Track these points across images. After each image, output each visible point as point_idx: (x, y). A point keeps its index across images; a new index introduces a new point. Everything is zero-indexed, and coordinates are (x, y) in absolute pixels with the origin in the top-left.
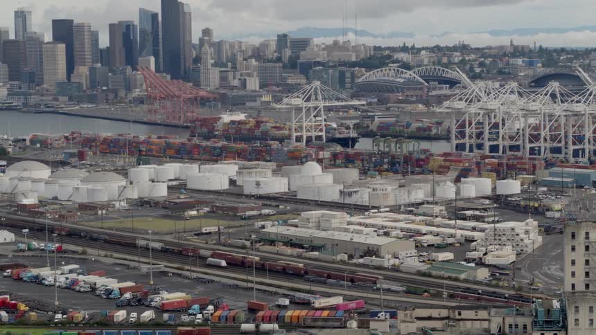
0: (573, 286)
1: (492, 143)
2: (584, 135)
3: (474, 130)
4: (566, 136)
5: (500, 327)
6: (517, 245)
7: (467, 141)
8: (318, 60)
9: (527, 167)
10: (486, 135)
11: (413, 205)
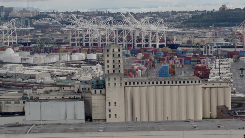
0: (108, 71)
1: (86, 43)
2: (123, 39)
3: (79, 38)
4: (116, 39)
5: (79, 89)
6: (93, 74)
7: (76, 42)
8: (16, 16)
9: (100, 50)
10: (84, 39)
11: (52, 63)
